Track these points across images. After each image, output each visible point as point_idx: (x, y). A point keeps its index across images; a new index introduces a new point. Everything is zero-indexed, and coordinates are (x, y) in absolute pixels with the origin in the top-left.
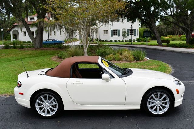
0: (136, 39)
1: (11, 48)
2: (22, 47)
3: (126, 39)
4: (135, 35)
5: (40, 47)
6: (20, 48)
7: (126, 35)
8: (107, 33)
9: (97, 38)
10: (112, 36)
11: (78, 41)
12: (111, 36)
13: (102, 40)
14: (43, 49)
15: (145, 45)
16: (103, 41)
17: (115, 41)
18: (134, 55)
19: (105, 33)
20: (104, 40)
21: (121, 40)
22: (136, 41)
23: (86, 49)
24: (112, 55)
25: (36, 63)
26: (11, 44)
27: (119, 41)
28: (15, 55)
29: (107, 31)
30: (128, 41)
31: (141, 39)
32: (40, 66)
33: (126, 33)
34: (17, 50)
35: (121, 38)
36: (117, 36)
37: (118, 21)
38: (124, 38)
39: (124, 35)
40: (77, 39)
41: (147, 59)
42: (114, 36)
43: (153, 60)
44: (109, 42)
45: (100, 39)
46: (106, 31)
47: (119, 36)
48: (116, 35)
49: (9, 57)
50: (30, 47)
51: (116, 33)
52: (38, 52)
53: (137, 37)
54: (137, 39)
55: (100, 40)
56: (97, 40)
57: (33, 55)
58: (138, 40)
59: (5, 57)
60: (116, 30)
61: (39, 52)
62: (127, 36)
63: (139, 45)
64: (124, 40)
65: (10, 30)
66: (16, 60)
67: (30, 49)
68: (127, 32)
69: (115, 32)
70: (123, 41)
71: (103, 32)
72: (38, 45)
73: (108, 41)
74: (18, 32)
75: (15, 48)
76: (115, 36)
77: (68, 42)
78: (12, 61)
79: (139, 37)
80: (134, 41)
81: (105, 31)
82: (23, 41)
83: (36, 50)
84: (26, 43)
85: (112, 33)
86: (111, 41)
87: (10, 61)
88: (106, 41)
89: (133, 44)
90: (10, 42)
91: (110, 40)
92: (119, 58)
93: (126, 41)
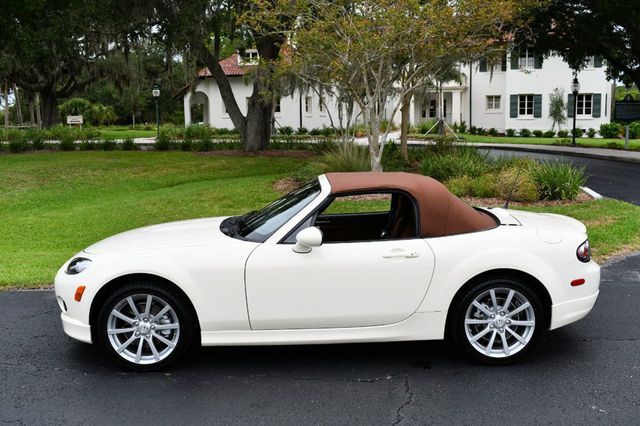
0: (597, 128)
1: (176, 149)
2: (207, 147)
3: (564, 128)
4: (597, 115)
5: (261, 148)
6: (201, 150)
7: (565, 113)
8: (497, 106)
9: (463, 124)
10: (513, 115)
11: (395, 129)
12: (511, 117)
13: (480, 130)
14: (268, 153)
15: (620, 149)
16: (481, 132)
17: (525, 133)
18: (539, 181)
19: (490, 106)
20: (487, 127)
21: (544, 131)
22: (597, 136)
23: (377, 156)
24: (465, 177)
25: (222, 195)
26: (180, 136)
27: (538, 134)
28: (174, 171)
29: (498, 98)
30: (570, 134)
31: (616, 129)
32: (230, 206)
33: (562, 105)
34: (189, 154)
35: (544, 123)
36: (531, 116)
37: (539, 65)
38: (556, 124)
39: (556, 114)
40: (392, 125)
41: (592, 198)
42: (520, 117)
43: (611, 200)
44: (502, 135)
45: (473, 125)
46: (493, 100)
47: (538, 115)
48: (530, 112)
49: (153, 177)
50: (231, 146)
51: (530, 105)
52: (250, 161)
53: (605, 119)
54: (602, 127)
55: (473, 131)
56: (462, 129)
57: (231, 173)
58: (606, 132)
59: (142, 174)
60: (530, 97)
61: (253, 163)
62: (566, 115)
63: (602, 147)
64: (557, 129)
65: (184, 93)
66: (171, 186)
67: (227, 152)
68: (569, 102)
69: (527, 104)
70: (550, 134)
71: (484, 101)
72: (252, 139)
73: (500, 132)
74: (207, 98)
75: (186, 147)
76: (526, 116)
77: (360, 133)
78: (160, 186)
79: (611, 121)
80: (591, 134)
81: (490, 98)
82: (219, 127)
83: (245, 156)
84: (227, 135)
85: (513, 104)
86: (511, 133)
87: (153, 187)
88: (493, 133)
89: (579, 145)
90: (178, 130)
91: (507, 128)
92: (487, 189)
93: (562, 134)
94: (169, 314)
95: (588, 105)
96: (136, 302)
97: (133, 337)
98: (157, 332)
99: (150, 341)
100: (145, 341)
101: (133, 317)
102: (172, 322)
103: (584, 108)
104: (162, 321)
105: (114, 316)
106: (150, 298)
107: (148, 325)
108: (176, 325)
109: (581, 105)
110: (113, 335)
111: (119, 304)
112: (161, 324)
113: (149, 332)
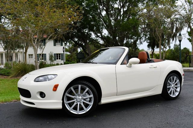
3: (53, 63)
7: (53, 59)
8: (32, 58)
19: (30, 58)
29: (32, 55)
38: (51, 62)
39: (51, 59)
48: (43, 59)
68: (54, 56)
85: (38, 57)
94: (88, 92)
95: (60, 57)
96: (74, 89)
97: (75, 104)
98: (84, 100)
99: (82, 104)
100: (80, 104)
101: (74, 95)
102: (89, 95)
103: (58, 58)
104: (86, 95)
105: (66, 96)
106: (80, 86)
107: (80, 97)
108: (92, 96)
109: (57, 57)
110: (67, 104)
111: (68, 90)
112: (85, 96)
113: (81, 101)
